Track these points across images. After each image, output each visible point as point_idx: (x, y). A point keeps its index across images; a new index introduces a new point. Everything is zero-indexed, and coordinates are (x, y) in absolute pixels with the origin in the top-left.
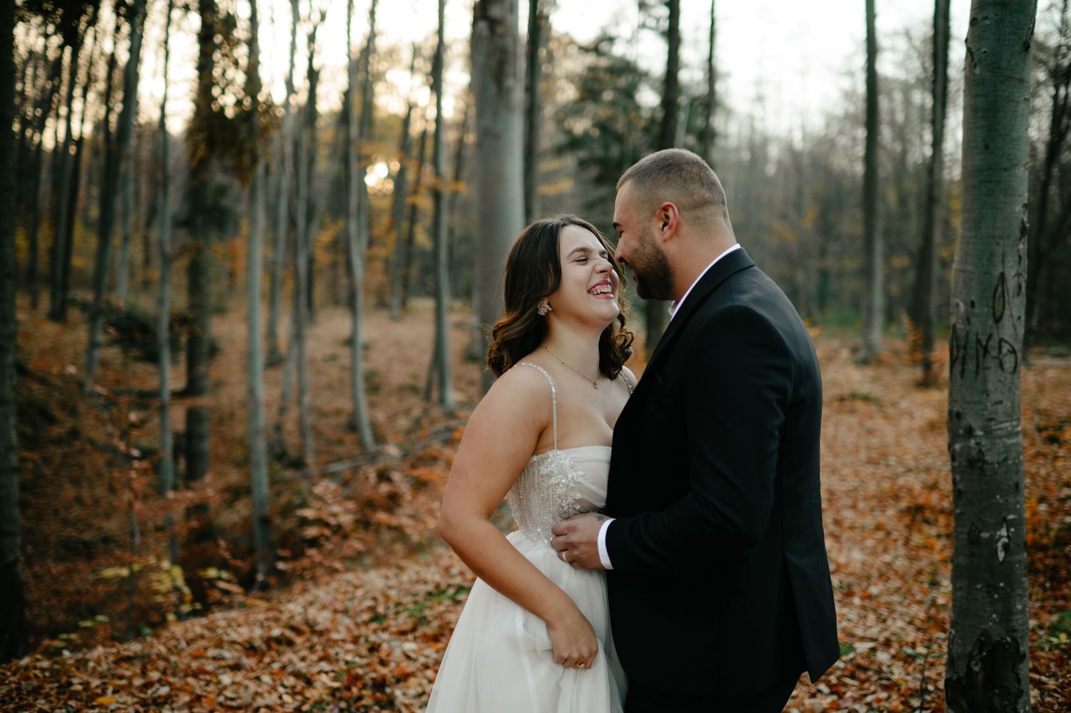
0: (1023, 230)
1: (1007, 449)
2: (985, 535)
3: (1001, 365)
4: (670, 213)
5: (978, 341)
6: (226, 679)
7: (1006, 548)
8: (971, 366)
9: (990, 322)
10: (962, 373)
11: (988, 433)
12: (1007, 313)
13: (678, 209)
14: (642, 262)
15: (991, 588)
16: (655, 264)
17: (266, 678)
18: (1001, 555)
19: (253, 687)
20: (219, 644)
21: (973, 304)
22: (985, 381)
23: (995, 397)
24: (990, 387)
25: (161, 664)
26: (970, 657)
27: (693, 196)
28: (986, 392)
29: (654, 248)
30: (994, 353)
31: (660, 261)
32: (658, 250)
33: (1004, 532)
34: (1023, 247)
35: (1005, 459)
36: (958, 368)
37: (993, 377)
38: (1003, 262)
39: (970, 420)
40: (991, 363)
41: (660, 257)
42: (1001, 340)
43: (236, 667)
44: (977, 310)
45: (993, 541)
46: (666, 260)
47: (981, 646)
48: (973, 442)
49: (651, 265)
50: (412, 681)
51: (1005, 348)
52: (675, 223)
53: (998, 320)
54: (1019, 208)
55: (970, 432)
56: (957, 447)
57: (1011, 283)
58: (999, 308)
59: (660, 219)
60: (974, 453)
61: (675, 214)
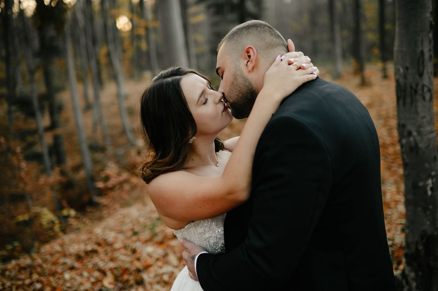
0: (431, 26)
1: (429, 140)
2: (421, 184)
3: (424, 98)
4: (251, 53)
5: (412, 87)
6: (67, 276)
7: (432, 189)
8: (408, 100)
9: (417, 77)
10: (404, 104)
11: (419, 133)
12: (425, 71)
13: (256, 50)
14: (236, 91)
15: (425, 209)
16: (244, 90)
17: (86, 274)
18: (429, 193)
19: (79, 279)
20: (65, 255)
21: (407, 68)
22: (416, 107)
23: (421, 114)
24: (419, 110)
25: (39, 270)
26: (417, 243)
27: (265, 40)
28: (417, 113)
29: (243, 78)
30: (420, 92)
31: (248, 87)
32: (245, 79)
33: (430, 181)
34: (431, 35)
35: (429, 146)
36: (401, 102)
37: (420, 105)
38: (422, 44)
39: (410, 127)
40: (419, 98)
41: (247, 84)
42: (423, 86)
43: (72, 268)
44: (410, 71)
45: (425, 187)
46: (252, 85)
47: (422, 237)
48: (412, 139)
49: (241, 91)
50: (152, 269)
51: (426, 89)
52: (255, 59)
53: (421, 75)
54: (428, 15)
55: (410, 134)
56: (404, 141)
57: (427, 55)
58: (421, 69)
59: (245, 58)
60: (413, 144)
61: (254, 53)
